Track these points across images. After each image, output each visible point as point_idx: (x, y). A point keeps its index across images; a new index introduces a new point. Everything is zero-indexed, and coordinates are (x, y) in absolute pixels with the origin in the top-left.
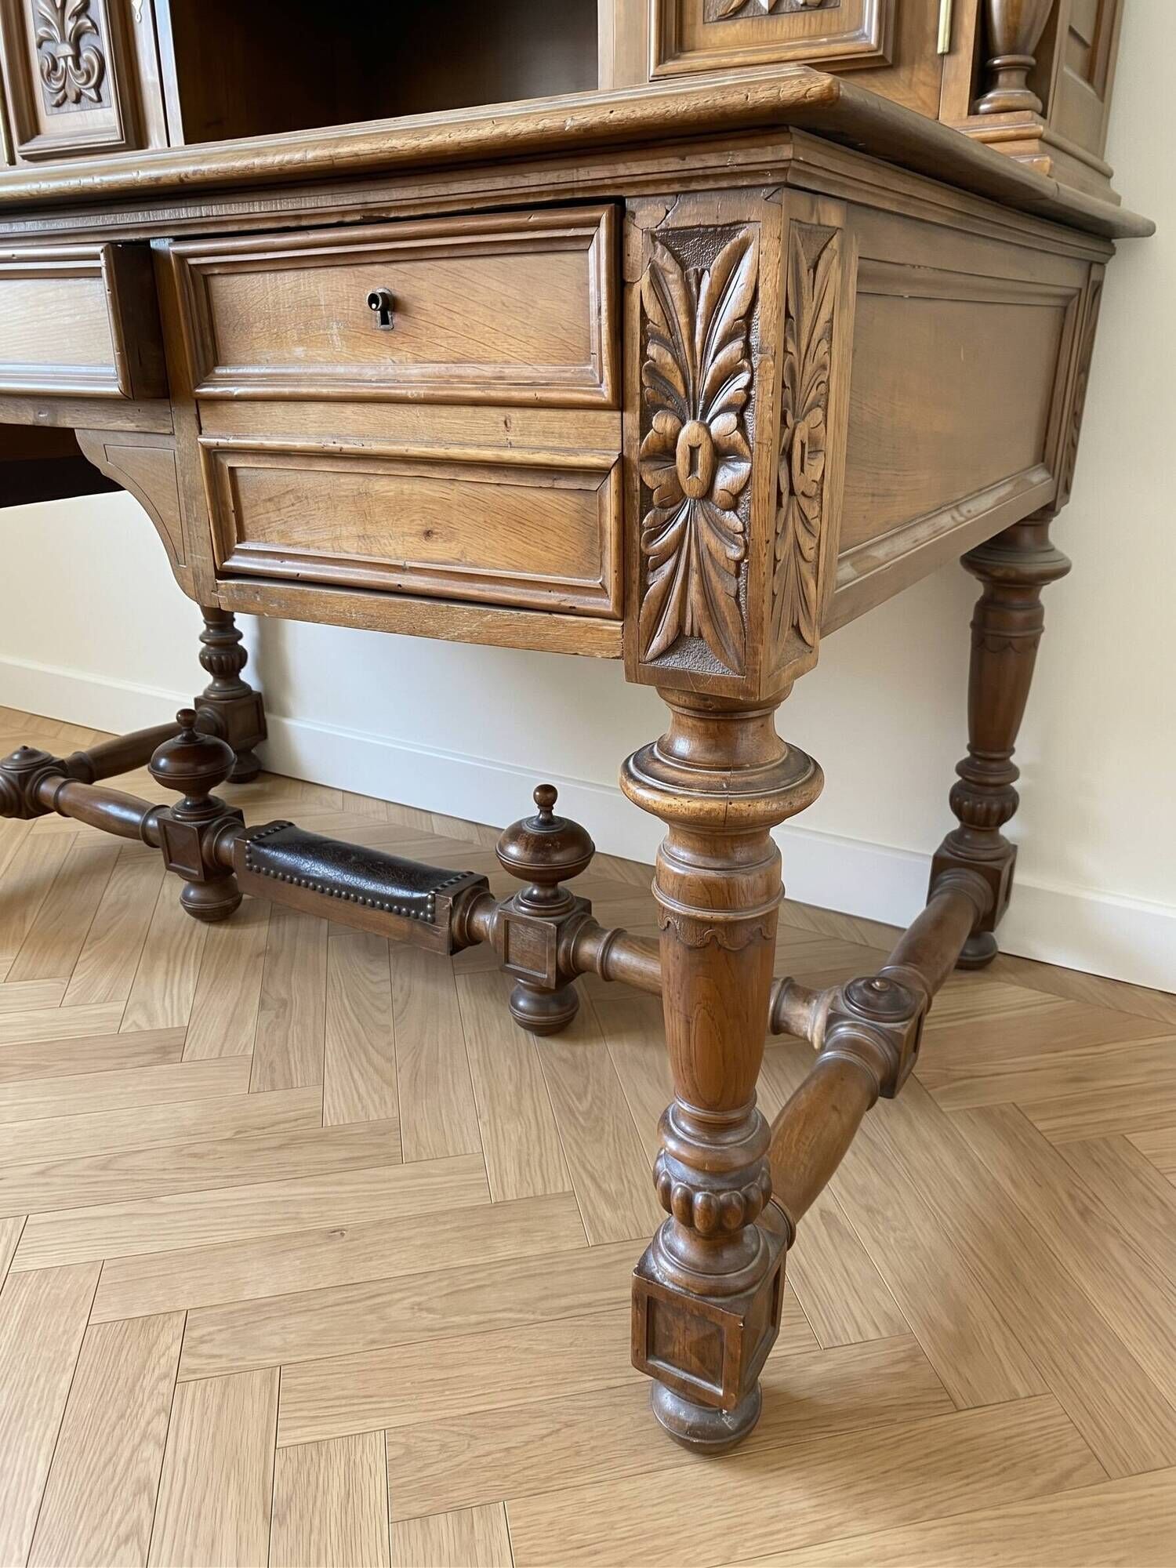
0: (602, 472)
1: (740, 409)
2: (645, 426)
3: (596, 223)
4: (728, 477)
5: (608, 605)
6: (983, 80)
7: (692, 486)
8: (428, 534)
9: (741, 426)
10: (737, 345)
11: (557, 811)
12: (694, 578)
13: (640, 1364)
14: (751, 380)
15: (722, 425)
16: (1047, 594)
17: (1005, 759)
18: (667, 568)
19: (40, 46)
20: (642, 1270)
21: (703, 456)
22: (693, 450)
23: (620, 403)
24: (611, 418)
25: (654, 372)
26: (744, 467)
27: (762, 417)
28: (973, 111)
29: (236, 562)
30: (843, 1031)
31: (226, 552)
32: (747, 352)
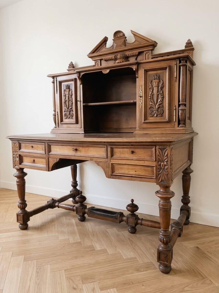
0: (154, 166)
1: (167, 162)
2: (158, 163)
3: (154, 147)
4: (166, 167)
5: (155, 178)
6: (179, 124)
7: (163, 168)
8: (136, 171)
9: (167, 163)
10: (166, 157)
11: (134, 203)
12: (163, 176)
13: (158, 262)
14: (168, 160)
15: (165, 163)
16: (191, 174)
17: (188, 195)
18: (160, 175)
19: (64, 112)
20: (158, 249)
21: (164, 166)
22: (163, 165)
23: (156, 161)
24: (155, 162)
25: (159, 159)
26: (167, 167)
27: (169, 163)
28: (178, 127)
29: (113, 174)
30: (173, 228)
31: (112, 173)
32: (167, 157)
